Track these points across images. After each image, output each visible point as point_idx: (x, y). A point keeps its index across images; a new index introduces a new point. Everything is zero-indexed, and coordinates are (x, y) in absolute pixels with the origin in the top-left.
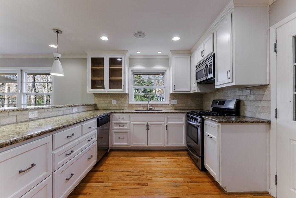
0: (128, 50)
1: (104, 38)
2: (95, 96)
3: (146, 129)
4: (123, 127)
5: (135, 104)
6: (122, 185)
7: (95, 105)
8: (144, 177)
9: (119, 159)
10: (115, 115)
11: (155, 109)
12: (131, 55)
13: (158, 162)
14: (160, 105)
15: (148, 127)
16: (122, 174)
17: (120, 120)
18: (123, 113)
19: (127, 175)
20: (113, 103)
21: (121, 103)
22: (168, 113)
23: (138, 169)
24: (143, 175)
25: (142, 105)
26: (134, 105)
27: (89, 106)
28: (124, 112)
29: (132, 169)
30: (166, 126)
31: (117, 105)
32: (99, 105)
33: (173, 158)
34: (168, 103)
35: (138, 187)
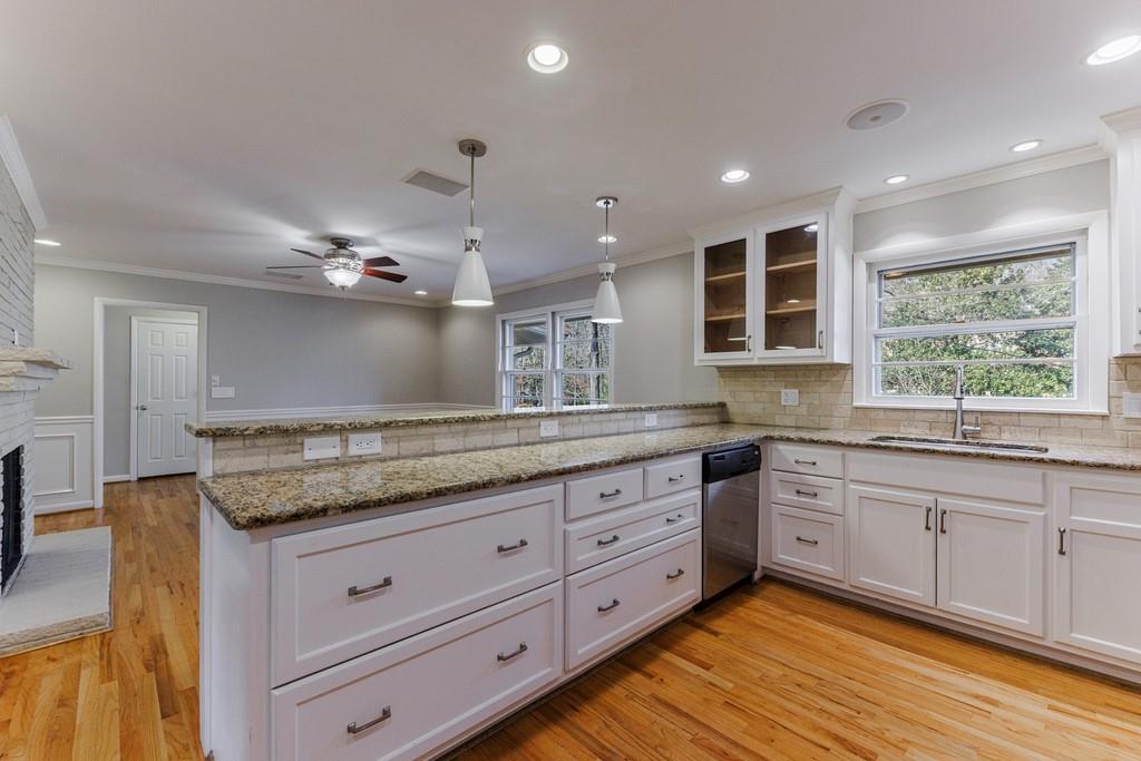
0: (841, 187)
1: (735, 175)
2: (722, 376)
3: (928, 528)
4: (813, 501)
5: (885, 409)
6: (768, 706)
7: (722, 405)
8: (868, 724)
9: (788, 618)
10: (782, 447)
11: (1003, 436)
12: (860, 200)
13: (977, 697)
14: (1042, 421)
15: (937, 522)
16: (781, 673)
17: (800, 469)
18: (812, 442)
19: (799, 685)
20: (783, 403)
21: (816, 402)
22: (1074, 464)
23: (856, 686)
24: (873, 715)
25: (919, 416)
26: (882, 413)
27: (700, 410)
28: (817, 442)
29: (822, 672)
30: (1062, 533)
31: (803, 410)
32: (734, 408)
33: (1099, 717)
34: (1106, 412)
35: (828, 744)
